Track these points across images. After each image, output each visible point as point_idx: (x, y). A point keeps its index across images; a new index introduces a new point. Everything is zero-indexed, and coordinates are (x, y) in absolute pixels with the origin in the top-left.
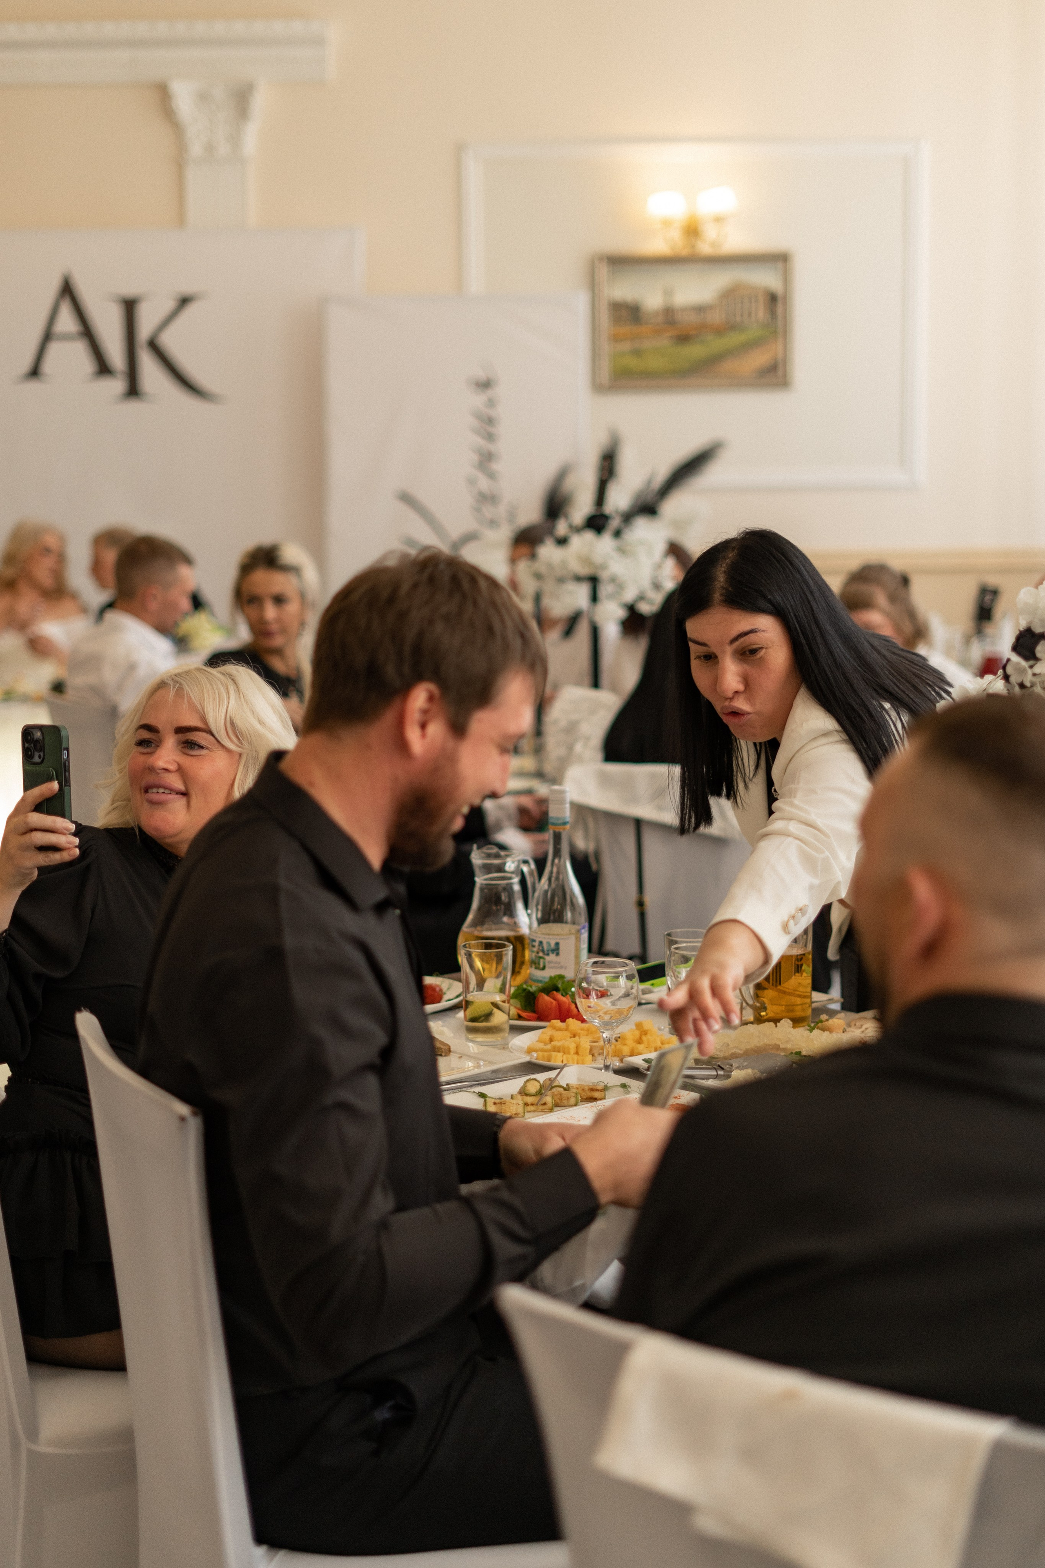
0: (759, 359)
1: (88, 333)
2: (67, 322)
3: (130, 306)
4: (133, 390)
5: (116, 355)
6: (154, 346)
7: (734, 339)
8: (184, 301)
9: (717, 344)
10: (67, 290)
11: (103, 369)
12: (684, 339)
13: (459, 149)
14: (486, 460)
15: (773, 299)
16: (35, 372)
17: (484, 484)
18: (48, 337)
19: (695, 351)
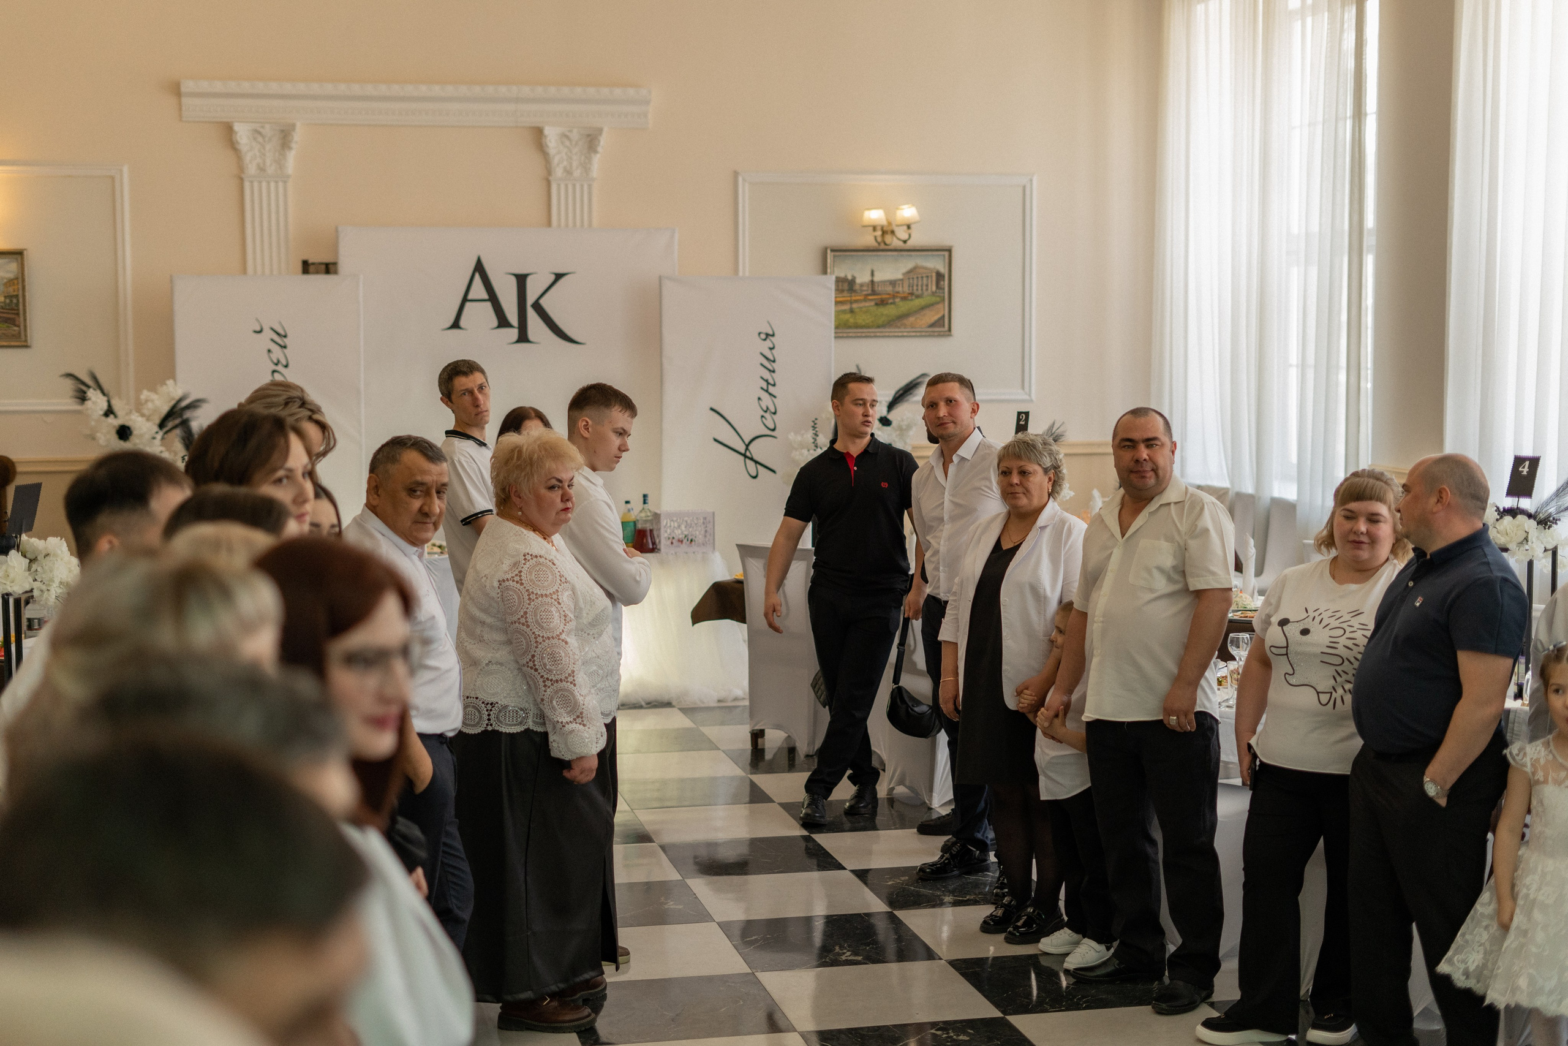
0: (931, 316)
1: (493, 298)
2: (478, 290)
3: (521, 280)
4: (523, 338)
5: (512, 314)
6: (537, 306)
7: (917, 303)
8: (559, 276)
9: (904, 307)
10: (479, 268)
11: (503, 322)
12: (882, 303)
13: (736, 174)
14: (768, 386)
15: (940, 276)
16: (456, 325)
17: (767, 401)
18: (465, 300)
19: (890, 311)
